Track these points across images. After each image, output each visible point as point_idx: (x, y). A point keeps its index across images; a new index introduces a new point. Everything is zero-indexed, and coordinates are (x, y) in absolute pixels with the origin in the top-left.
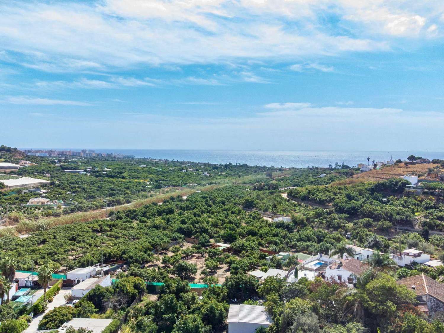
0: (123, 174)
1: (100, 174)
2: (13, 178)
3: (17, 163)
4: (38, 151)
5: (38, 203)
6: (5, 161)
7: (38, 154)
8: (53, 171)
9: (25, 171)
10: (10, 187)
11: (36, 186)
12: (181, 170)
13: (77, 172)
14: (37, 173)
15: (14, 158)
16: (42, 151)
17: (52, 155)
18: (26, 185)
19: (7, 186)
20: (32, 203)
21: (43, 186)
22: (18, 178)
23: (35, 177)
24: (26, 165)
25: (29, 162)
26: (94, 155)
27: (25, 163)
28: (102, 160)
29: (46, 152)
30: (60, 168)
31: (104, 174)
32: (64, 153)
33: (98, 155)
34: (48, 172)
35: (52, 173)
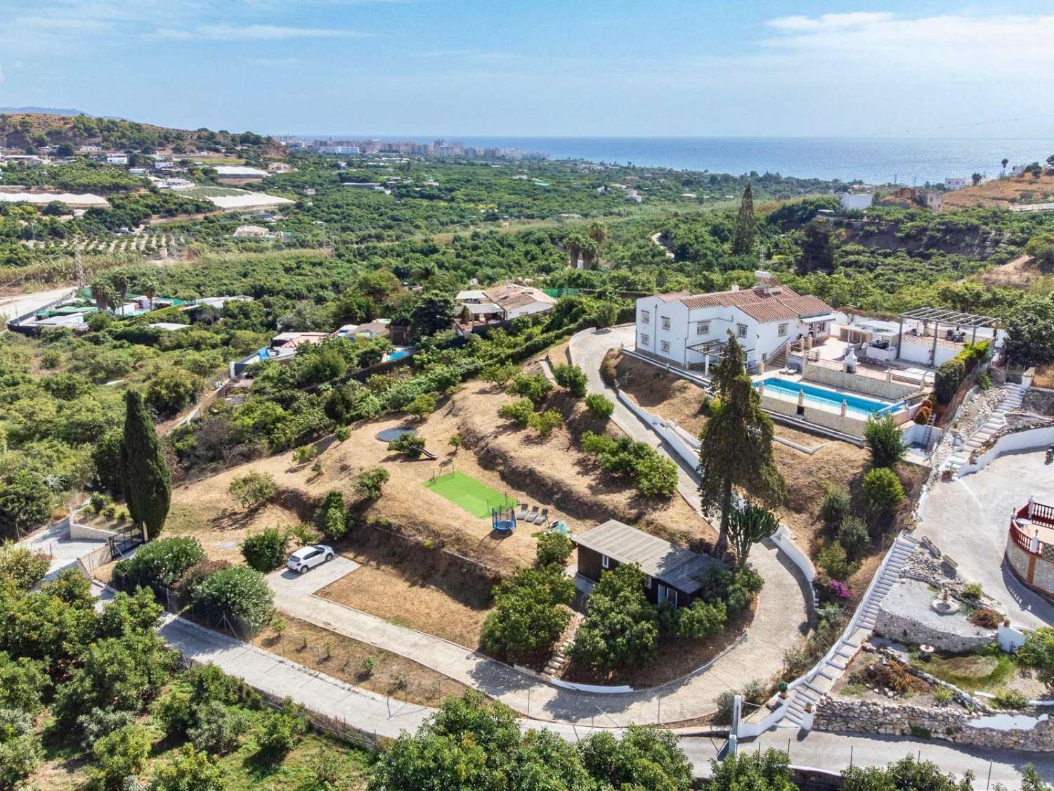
0: (454, 194)
1: (408, 191)
2: (235, 194)
3: (265, 167)
4: (340, 143)
5: (249, 233)
6: (247, 164)
7: (339, 150)
8: (321, 185)
9: (273, 184)
10: (224, 210)
11: (270, 209)
12: (594, 187)
13: (366, 187)
14: (293, 187)
15: (264, 158)
16: (348, 143)
17: (368, 152)
18: (252, 207)
19: (220, 208)
20: (240, 233)
21: (283, 209)
22: (242, 194)
23: (275, 193)
24: (279, 172)
25: (286, 166)
26: (458, 151)
27: (278, 168)
28: (460, 164)
29: (358, 144)
30: (338, 179)
31: (416, 192)
32: (394, 148)
33: (467, 152)
34: (312, 186)
35: (319, 187)
